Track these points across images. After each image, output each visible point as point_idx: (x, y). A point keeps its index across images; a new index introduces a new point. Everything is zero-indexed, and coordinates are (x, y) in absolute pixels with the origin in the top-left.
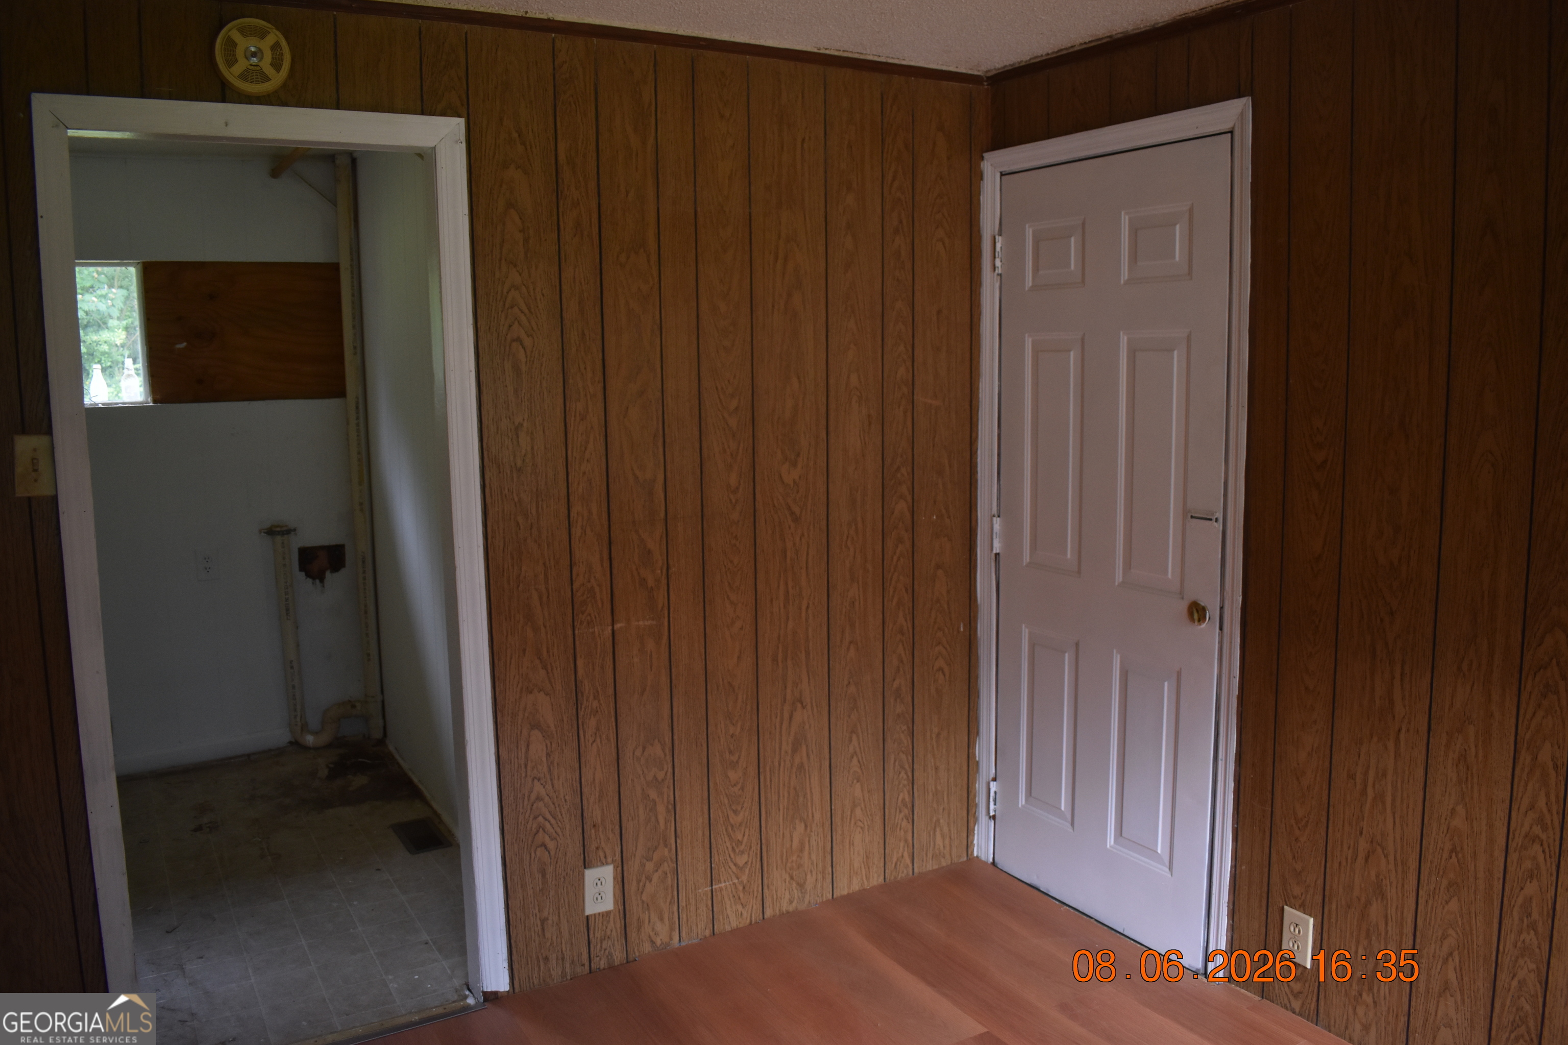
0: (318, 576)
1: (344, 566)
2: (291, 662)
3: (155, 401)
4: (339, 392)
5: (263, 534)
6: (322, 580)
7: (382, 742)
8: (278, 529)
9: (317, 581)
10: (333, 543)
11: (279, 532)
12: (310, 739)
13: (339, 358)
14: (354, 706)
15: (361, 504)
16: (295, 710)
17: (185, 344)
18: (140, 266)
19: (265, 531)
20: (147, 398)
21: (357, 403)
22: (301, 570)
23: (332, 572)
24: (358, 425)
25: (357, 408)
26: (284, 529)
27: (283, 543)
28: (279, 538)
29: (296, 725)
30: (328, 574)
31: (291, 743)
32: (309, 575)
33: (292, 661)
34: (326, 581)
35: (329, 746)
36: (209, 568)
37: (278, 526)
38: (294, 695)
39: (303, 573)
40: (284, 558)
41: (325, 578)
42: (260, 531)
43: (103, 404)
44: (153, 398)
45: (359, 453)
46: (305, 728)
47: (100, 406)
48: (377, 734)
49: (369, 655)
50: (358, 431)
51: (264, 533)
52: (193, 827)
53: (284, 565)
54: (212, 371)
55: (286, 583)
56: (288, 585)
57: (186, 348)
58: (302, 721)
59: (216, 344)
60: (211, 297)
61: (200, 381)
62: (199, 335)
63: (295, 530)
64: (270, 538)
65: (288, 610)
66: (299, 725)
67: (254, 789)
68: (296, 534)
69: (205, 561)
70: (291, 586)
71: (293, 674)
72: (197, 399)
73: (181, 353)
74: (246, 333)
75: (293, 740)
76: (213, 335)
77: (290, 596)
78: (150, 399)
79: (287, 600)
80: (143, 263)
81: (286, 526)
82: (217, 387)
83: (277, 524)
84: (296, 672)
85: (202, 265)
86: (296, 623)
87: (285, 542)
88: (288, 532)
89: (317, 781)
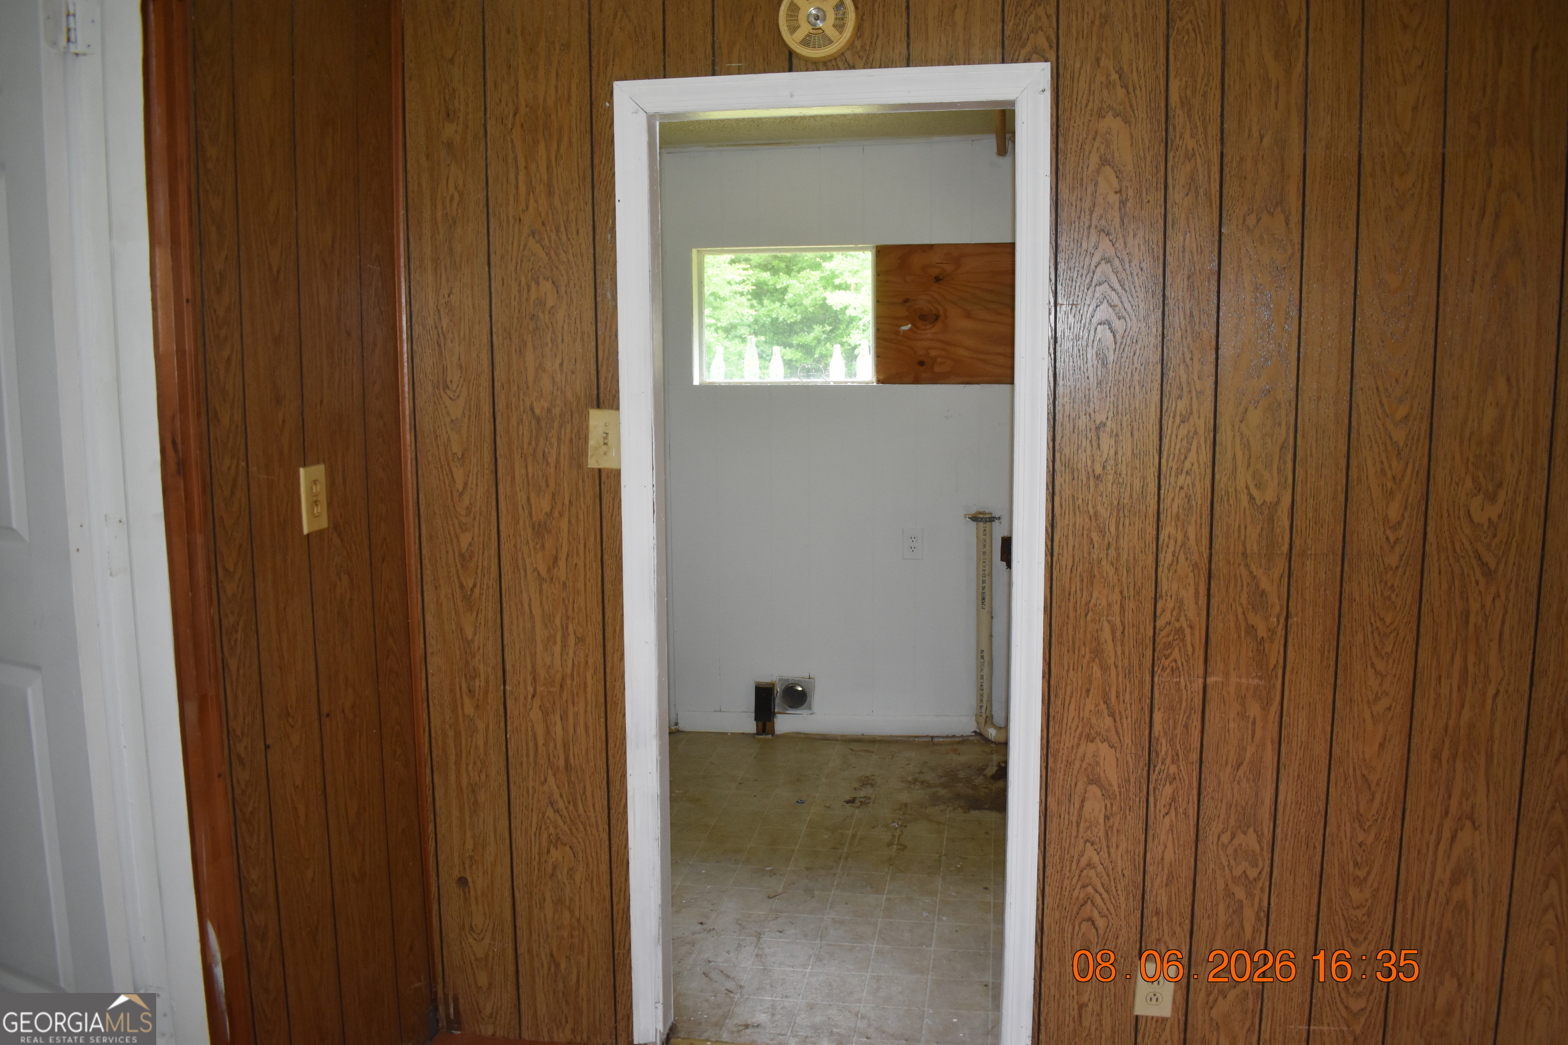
3: (879, 381)
5: (967, 519)
8: (981, 516)
11: (982, 518)
12: (992, 732)
16: (982, 701)
17: (910, 326)
18: (874, 250)
22: (1002, 560)
26: (987, 516)
27: (985, 530)
28: (981, 524)
29: (982, 717)
31: (975, 732)
33: (983, 651)
36: (914, 548)
37: (980, 513)
39: (1005, 564)
40: (985, 546)
42: (965, 516)
43: (834, 382)
44: (877, 377)
46: (989, 720)
47: (832, 384)
51: (969, 517)
52: (848, 798)
53: (984, 553)
54: (933, 353)
55: (984, 571)
56: (987, 572)
57: (910, 330)
58: (988, 712)
59: (939, 326)
60: (937, 279)
61: (921, 363)
62: (923, 317)
63: (999, 518)
64: (974, 524)
65: (983, 599)
66: (984, 715)
67: (921, 772)
68: (1000, 523)
69: (911, 540)
70: (991, 574)
71: (983, 664)
72: (917, 381)
73: (906, 334)
74: (968, 315)
75: (978, 731)
76: (937, 317)
77: (987, 585)
78: (874, 379)
79: (984, 588)
80: (877, 247)
81: (991, 513)
82: (937, 369)
83: (981, 510)
84: (986, 663)
85: (930, 247)
86: (992, 613)
87: (988, 529)
88: (992, 519)
89: (981, 777)
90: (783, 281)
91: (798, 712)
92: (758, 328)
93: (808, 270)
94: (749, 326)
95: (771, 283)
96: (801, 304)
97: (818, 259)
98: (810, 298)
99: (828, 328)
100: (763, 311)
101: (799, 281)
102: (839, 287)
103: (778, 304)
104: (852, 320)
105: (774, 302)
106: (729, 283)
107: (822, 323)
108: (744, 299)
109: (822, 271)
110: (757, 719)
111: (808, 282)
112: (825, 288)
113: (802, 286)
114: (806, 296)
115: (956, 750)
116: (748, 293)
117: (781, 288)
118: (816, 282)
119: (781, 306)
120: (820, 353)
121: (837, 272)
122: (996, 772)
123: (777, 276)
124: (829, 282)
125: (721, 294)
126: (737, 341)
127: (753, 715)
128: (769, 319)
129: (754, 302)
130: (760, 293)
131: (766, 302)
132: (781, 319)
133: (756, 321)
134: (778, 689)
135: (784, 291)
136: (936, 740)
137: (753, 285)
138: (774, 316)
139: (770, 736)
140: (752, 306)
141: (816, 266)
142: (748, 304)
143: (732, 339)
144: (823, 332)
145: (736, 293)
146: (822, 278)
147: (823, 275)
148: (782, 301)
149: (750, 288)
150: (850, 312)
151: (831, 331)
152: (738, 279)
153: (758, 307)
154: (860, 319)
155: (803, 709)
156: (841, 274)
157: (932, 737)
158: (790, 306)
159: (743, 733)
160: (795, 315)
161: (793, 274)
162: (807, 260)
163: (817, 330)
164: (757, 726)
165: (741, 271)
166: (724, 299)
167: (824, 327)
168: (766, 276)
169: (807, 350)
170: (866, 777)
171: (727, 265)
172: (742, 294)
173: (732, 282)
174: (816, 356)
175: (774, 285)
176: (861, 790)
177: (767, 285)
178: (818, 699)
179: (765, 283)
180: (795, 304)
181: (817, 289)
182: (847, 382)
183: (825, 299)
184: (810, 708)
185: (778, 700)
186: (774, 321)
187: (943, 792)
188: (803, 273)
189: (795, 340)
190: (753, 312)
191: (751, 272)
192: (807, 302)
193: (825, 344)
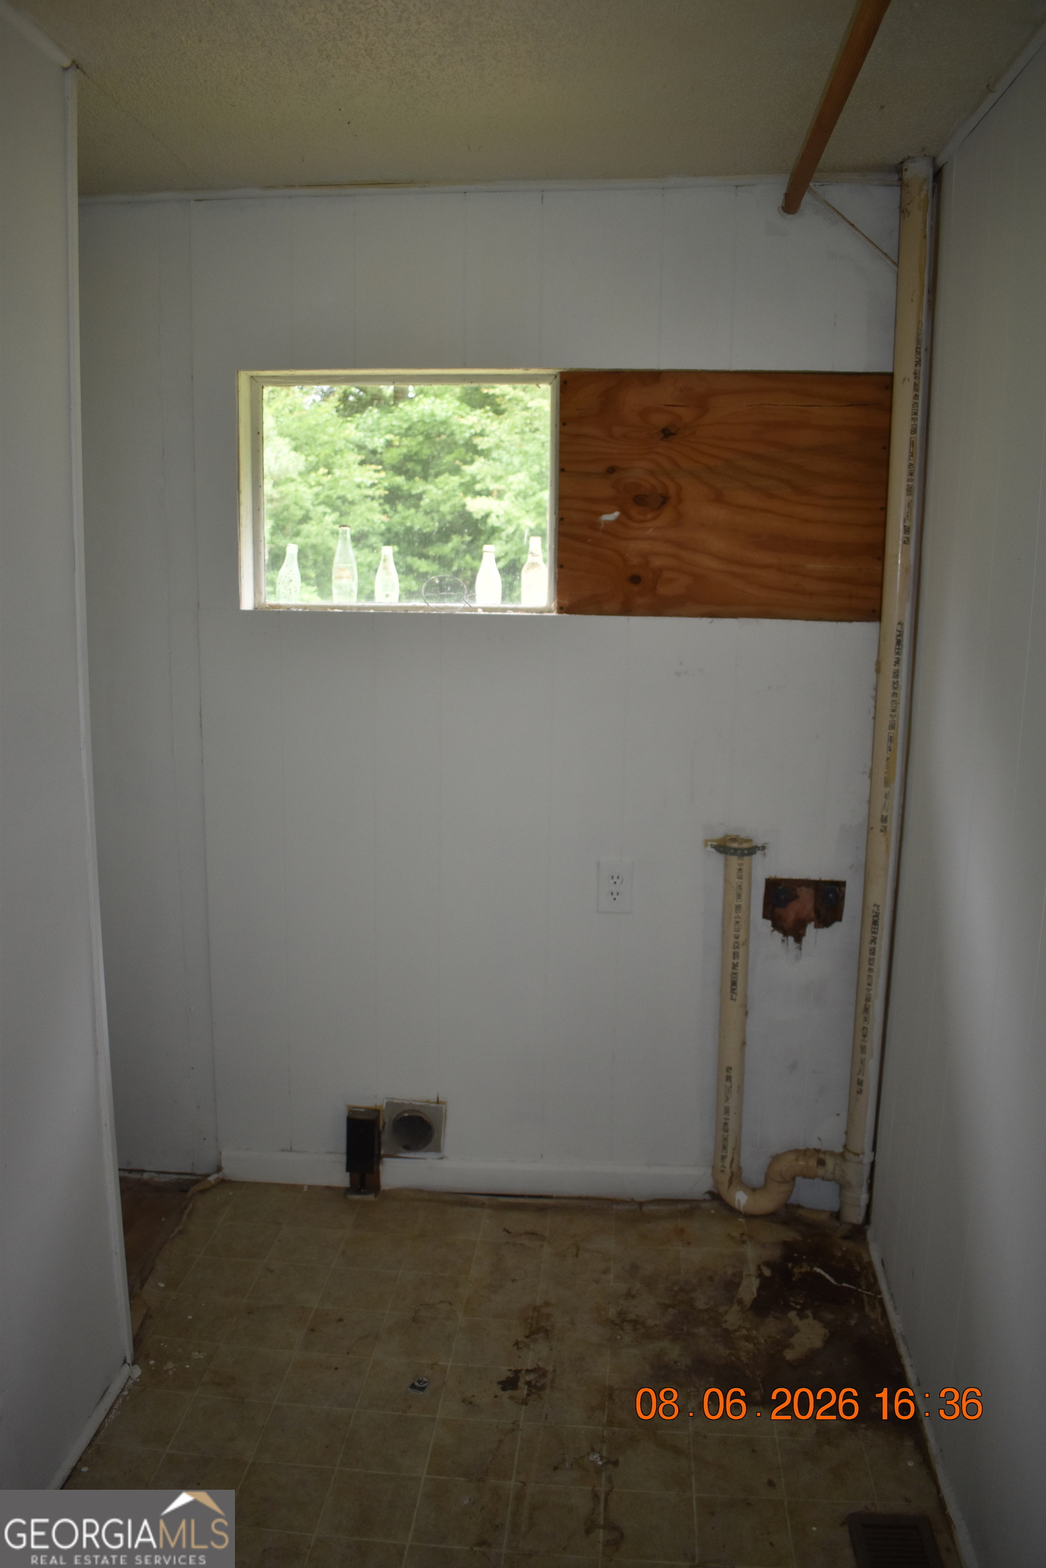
0: (795, 931)
1: (840, 919)
2: (729, 1069)
3: (561, 609)
4: (874, 613)
5: (709, 848)
6: (799, 939)
7: (858, 1233)
8: (735, 845)
9: (791, 939)
10: (826, 877)
11: (736, 850)
12: (741, 1199)
13: (877, 551)
14: (821, 1163)
15: (884, 819)
16: (725, 1148)
17: (617, 514)
18: (557, 381)
19: (714, 843)
20: (550, 604)
21: (900, 634)
22: (765, 916)
23: (816, 926)
24: (896, 674)
25: (899, 642)
26: (745, 845)
27: (740, 870)
28: (734, 861)
29: (722, 1171)
30: (810, 929)
31: (710, 1193)
32: (777, 926)
33: (731, 1068)
34: (804, 940)
35: (770, 1217)
36: (618, 894)
37: (734, 839)
38: (726, 1124)
39: (769, 923)
40: (739, 896)
41: (804, 935)
42: (706, 843)
43: (484, 609)
44: (558, 603)
45: (893, 726)
46: (736, 1178)
47: (480, 612)
48: (855, 1216)
49: (860, 1083)
50: (896, 685)
51: (712, 846)
52: (504, 1372)
53: (738, 907)
54: (657, 562)
55: (737, 937)
56: (741, 940)
57: (617, 521)
58: (734, 1166)
59: (667, 515)
60: (667, 433)
61: (636, 579)
62: (640, 500)
63: (763, 848)
64: (719, 858)
65: (734, 983)
66: (728, 1171)
67: (630, 1295)
68: (765, 855)
69: (612, 882)
70: (746, 943)
71: (729, 1089)
72: (627, 610)
73: (609, 528)
74: (719, 498)
75: (715, 1191)
76: (665, 500)
77: (740, 961)
78: (553, 606)
79: (735, 966)
80: (562, 374)
81: (749, 841)
82: (663, 590)
83: (733, 833)
84: (735, 1088)
85: (653, 377)
86: (745, 1006)
87: (745, 868)
88: (752, 851)
89: (736, 1308)
90: (419, 486)
91: (418, 1155)
92: (390, 537)
93: (446, 475)
94: (382, 534)
95: (406, 488)
96: (438, 511)
97: (458, 462)
98: (449, 504)
99: (468, 538)
100: (397, 518)
101: (436, 487)
102: (479, 494)
103: (413, 511)
104: (494, 531)
105: (409, 508)
106: (359, 486)
107: (460, 532)
108: (375, 504)
109: (462, 477)
110: (349, 1168)
111: (447, 488)
112: (465, 494)
113: (440, 492)
114: (444, 502)
115: (682, 1231)
116: (380, 497)
117: (417, 494)
118: (456, 488)
119: (417, 512)
120: (459, 566)
121: (478, 478)
122: (759, 1290)
123: (412, 480)
124: (469, 488)
125: (350, 497)
126: (366, 551)
127: (344, 1158)
128: (403, 528)
129: (387, 507)
130: (393, 497)
131: (400, 507)
132: (417, 527)
133: (389, 530)
134: (386, 1120)
135: (419, 497)
136: (645, 1209)
137: (386, 489)
138: (409, 524)
139: (371, 1197)
140: (385, 512)
141: (456, 471)
142: (379, 509)
143: (362, 548)
144: (463, 543)
145: (367, 497)
146: (462, 484)
147: (463, 481)
148: (417, 507)
149: (383, 492)
150: (492, 521)
151: (472, 542)
152: (369, 482)
153: (391, 514)
154: (503, 530)
155: (428, 1151)
156: (483, 479)
157: (641, 1204)
158: (427, 513)
159: (328, 1188)
160: (431, 524)
161: (430, 479)
162: (445, 464)
163: (455, 540)
164: (351, 1177)
165: (372, 473)
166: (352, 503)
167: (463, 536)
168: (400, 480)
169: (443, 562)
170: (536, 1309)
171: (356, 466)
172: (373, 498)
173: (362, 486)
174: (455, 568)
175: (409, 490)
176: (527, 1346)
177: (401, 491)
178: (452, 1132)
179: (398, 488)
180: (432, 511)
181: (455, 496)
182: (505, 610)
183: (464, 506)
184: (438, 1149)
185: (386, 1137)
186: (409, 530)
187: (674, 1352)
188: (441, 479)
189: (432, 551)
190: (384, 518)
191: (383, 474)
192: (445, 508)
193: (464, 556)
